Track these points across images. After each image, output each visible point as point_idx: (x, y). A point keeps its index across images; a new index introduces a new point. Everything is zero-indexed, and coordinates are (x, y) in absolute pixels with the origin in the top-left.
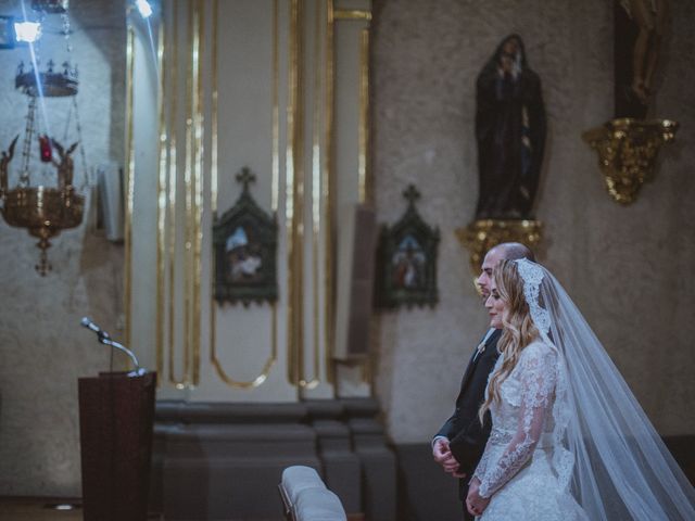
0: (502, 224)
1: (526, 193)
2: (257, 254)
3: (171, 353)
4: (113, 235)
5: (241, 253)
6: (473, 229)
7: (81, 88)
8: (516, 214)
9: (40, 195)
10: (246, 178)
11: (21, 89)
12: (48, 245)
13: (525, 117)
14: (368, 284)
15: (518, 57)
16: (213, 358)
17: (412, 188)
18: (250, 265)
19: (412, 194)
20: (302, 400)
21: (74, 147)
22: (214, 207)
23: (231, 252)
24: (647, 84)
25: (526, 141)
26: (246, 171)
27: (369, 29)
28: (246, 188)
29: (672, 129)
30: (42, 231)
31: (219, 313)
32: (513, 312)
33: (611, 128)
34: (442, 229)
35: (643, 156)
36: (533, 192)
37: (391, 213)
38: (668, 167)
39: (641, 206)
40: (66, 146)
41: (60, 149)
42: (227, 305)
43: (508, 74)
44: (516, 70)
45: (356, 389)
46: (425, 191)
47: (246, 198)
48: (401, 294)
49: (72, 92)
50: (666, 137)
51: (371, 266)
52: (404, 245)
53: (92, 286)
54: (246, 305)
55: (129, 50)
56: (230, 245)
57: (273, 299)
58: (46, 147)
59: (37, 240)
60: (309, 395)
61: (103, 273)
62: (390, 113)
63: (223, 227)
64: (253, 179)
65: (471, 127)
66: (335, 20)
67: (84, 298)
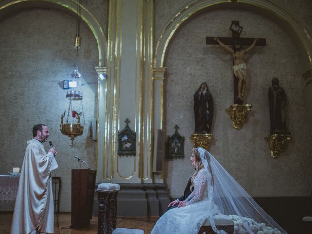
0: (200, 134)
1: (208, 126)
2: (130, 142)
3: (107, 170)
4: (94, 139)
5: (126, 142)
6: (193, 136)
7: (83, 98)
8: (205, 132)
9: (71, 126)
10: (127, 121)
11: (68, 98)
12: (74, 140)
13: (207, 105)
14: (163, 151)
15: (206, 88)
16: (118, 171)
17: (177, 125)
18: (128, 145)
19: (177, 127)
20: (143, 183)
21: (81, 113)
22: (119, 129)
23: (123, 142)
24: (242, 95)
25: (208, 112)
26: (127, 120)
27: (164, 82)
28: (127, 124)
29: (250, 107)
30: (72, 136)
31: (119, 158)
32: (197, 161)
33: (232, 107)
34: (185, 137)
35: (242, 115)
36: (210, 126)
37: (171, 132)
38: (251, 119)
39: (243, 130)
40: (78, 113)
41: (77, 114)
42: (122, 156)
43: (202, 93)
44: (205, 92)
45: (159, 181)
46: (181, 127)
47: (127, 127)
48: (174, 155)
49: (81, 99)
50: (248, 109)
51: (163, 146)
52: (174, 142)
53: (88, 153)
54: (127, 156)
55: (99, 89)
56: (123, 140)
57: (134, 154)
58: (74, 114)
59: (70, 138)
60: (145, 182)
61: (91, 149)
62: (171, 105)
63: (121, 134)
64: (129, 122)
65: (193, 109)
66: (154, 80)
67: (86, 156)
